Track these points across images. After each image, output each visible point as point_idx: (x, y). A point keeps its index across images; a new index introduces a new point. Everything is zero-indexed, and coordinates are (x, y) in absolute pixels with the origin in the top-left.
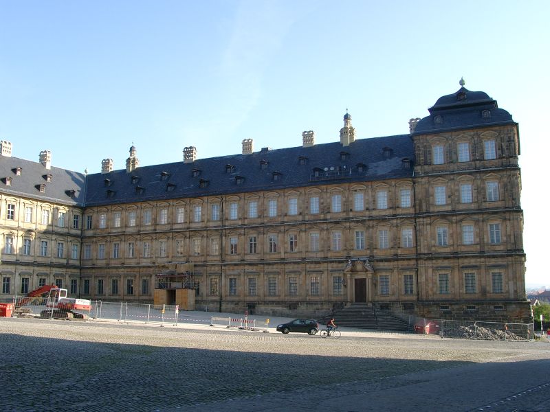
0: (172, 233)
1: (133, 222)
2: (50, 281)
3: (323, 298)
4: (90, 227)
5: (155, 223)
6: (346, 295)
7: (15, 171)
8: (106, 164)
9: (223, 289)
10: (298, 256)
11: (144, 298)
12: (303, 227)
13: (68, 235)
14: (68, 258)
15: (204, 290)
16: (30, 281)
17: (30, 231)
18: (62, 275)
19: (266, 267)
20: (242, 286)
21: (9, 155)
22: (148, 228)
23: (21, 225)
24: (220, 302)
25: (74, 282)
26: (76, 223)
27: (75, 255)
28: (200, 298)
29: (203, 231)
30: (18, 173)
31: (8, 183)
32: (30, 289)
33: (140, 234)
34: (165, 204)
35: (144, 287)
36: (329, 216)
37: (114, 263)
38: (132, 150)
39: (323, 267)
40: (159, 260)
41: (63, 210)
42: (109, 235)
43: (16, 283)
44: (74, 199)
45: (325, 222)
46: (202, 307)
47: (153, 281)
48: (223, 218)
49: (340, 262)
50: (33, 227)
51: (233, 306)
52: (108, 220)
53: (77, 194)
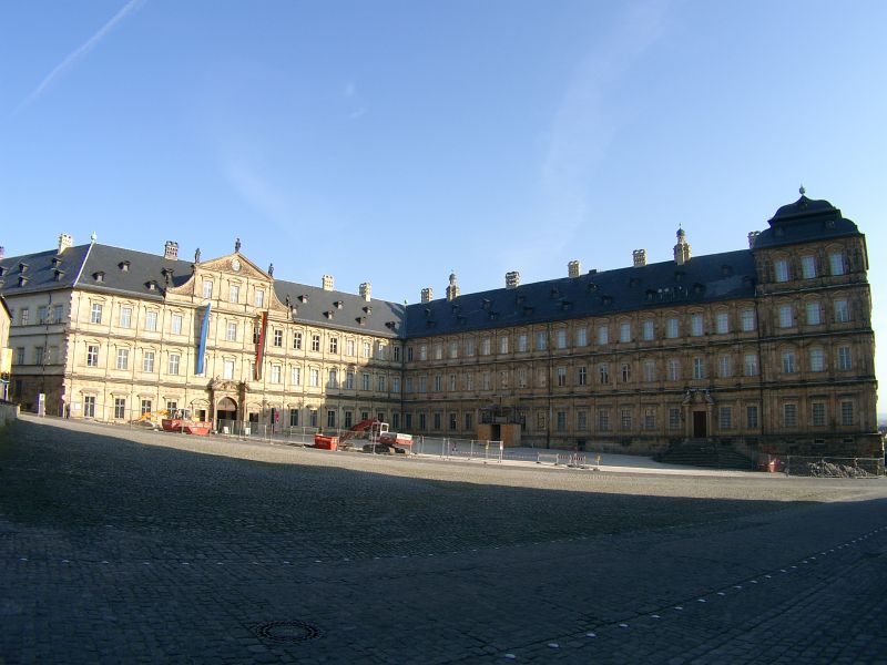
0: (495, 364)
1: (454, 354)
2: (372, 415)
3: (659, 433)
4: (411, 359)
5: (478, 354)
6: (684, 429)
7: (336, 304)
8: (425, 293)
9: (551, 424)
10: (632, 387)
11: (468, 433)
12: (637, 356)
13: (390, 368)
14: (389, 392)
15: (530, 424)
16: (353, 415)
17: (352, 365)
18: (384, 409)
19: (597, 400)
20: (572, 421)
21: (331, 289)
22: (471, 360)
23: (344, 359)
24: (548, 438)
25: (396, 416)
26: (397, 355)
27: (396, 388)
28: (526, 434)
29: (530, 362)
30: (340, 307)
31: (330, 316)
32: (353, 423)
33: (462, 366)
34: (488, 333)
35: (467, 421)
36: (664, 343)
37: (435, 397)
38: (452, 277)
39: (659, 398)
40: (483, 393)
41: (384, 343)
42: (431, 367)
43: (340, 417)
44: (395, 331)
45: (660, 349)
46: (529, 443)
47: (477, 415)
48: (550, 348)
49: (678, 393)
50: (355, 361)
51: (562, 441)
52: (429, 352)
53: (397, 326)
